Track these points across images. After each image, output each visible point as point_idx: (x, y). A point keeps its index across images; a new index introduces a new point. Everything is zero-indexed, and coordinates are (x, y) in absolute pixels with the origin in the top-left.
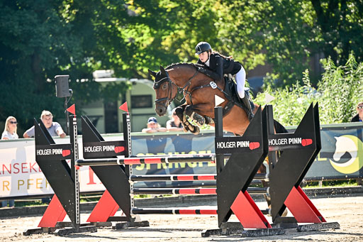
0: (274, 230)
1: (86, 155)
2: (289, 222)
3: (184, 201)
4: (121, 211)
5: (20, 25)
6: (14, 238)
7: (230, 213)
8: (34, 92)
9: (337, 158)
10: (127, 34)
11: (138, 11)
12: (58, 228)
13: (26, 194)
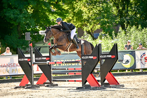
0: (102, 87)
1: (36, 61)
2: (107, 84)
3: (70, 77)
4: (48, 81)
5: (13, 15)
6: (11, 90)
7: (86, 81)
8: (18, 38)
9: (124, 62)
10: (51, 18)
11: (55, 10)
12: (26, 86)
13: (15, 74)
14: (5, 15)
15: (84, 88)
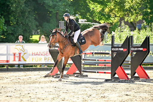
0: (131, 81)
2: (137, 78)
3: (103, 69)
4: (78, 71)
6: (40, 78)
12: (56, 75)
14: (44, 2)
15: (113, 80)
